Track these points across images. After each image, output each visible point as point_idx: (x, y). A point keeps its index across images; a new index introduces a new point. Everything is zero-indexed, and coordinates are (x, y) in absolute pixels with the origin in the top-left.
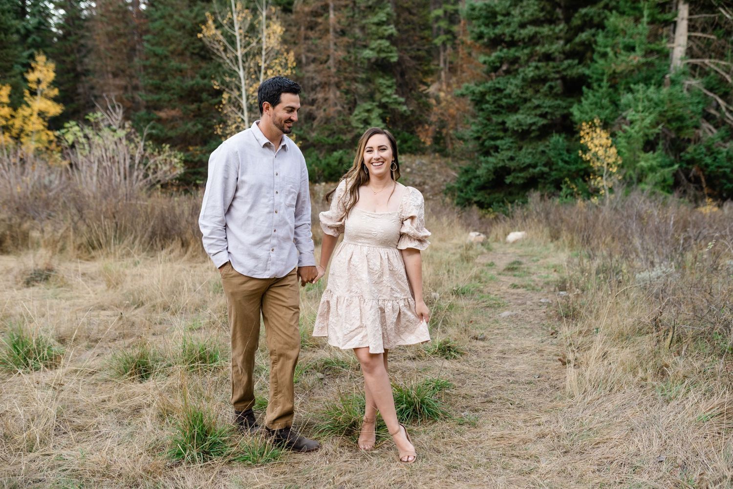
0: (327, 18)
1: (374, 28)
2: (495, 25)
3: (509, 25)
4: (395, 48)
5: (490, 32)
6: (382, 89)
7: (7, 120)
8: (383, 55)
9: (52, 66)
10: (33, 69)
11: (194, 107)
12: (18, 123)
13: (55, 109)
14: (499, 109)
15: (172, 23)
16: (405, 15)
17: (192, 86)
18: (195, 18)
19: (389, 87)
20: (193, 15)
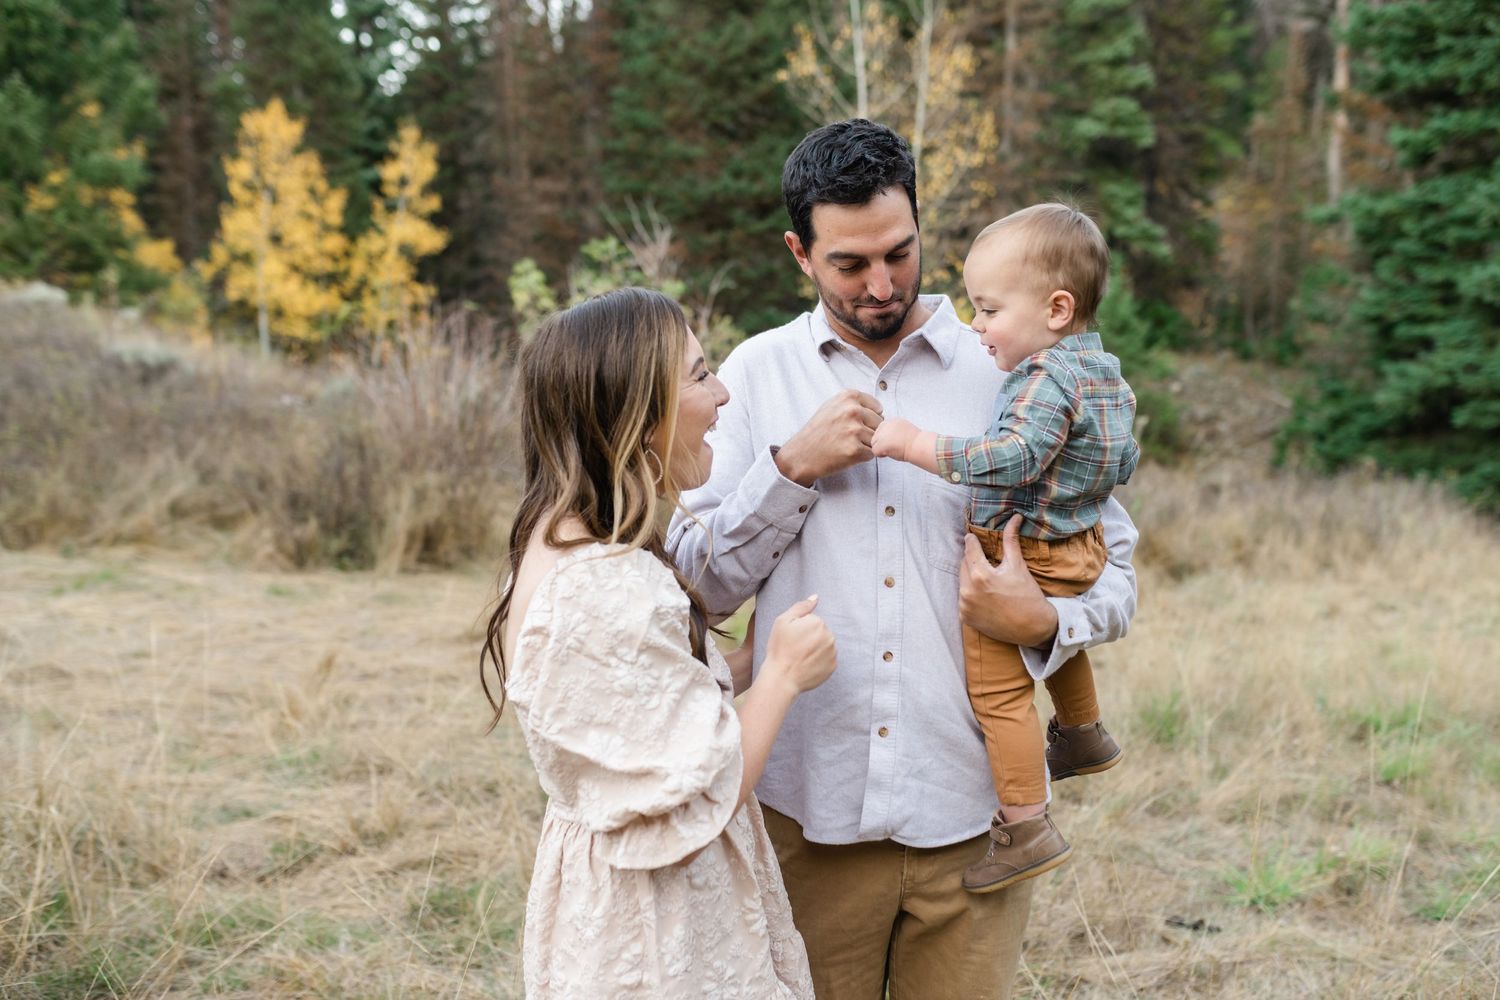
0: (1002, 52)
1: (1103, 73)
2: (1428, 57)
3: (1468, 55)
4: (1147, 117)
5: (1412, 74)
6: (1117, 205)
7: (335, 259)
8: (1121, 132)
9: (430, 149)
10: (393, 156)
11: (713, 239)
12: (358, 267)
13: (431, 240)
14: (1435, 251)
15: (676, 59)
16: (1173, 43)
17: (714, 196)
18: (726, 48)
19: (1130, 202)
20: (718, 43)
